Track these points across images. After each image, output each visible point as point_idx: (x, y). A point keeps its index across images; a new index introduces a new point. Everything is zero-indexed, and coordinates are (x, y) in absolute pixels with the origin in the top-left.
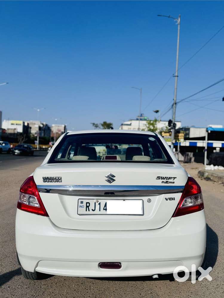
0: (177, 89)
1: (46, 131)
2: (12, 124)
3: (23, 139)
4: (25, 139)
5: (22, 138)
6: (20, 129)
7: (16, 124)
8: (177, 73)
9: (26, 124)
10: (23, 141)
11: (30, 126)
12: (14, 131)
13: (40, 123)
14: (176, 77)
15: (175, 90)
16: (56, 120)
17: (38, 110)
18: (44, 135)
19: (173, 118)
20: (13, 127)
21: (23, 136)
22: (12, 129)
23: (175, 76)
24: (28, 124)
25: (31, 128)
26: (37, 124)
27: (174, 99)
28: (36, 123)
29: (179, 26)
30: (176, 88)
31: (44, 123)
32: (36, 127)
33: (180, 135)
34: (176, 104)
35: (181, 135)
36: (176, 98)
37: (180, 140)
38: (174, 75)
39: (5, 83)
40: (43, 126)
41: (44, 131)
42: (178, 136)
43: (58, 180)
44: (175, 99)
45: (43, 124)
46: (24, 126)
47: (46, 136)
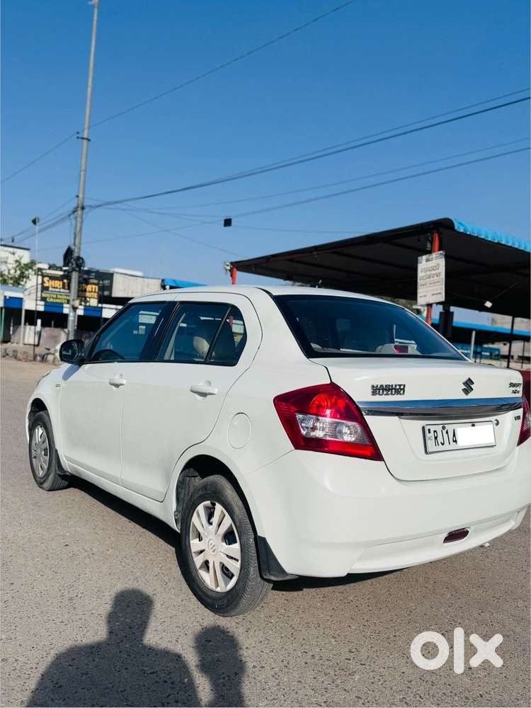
0: (85, 171)
8: (86, 131)
14: (85, 141)
15: (82, 173)
19: (75, 244)
23: (83, 138)
27: (77, 196)
29: (96, 10)
30: (83, 168)
33: (89, 288)
34: (83, 208)
35: (92, 290)
36: (84, 194)
37: (89, 302)
38: (80, 136)
42: (85, 291)
43: (399, 390)
44: (81, 196)
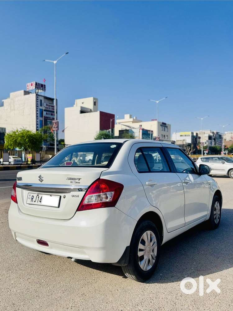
1: (217, 140)
2: (181, 136)
3: (190, 150)
4: (193, 150)
5: (190, 148)
6: (189, 140)
7: (185, 136)
9: (195, 134)
10: (191, 152)
11: (199, 135)
12: (183, 142)
13: (209, 132)
16: (224, 126)
17: (202, 119)
18: (215, 144)
20: (182, 138)
21: (190, 147)
22: (181, 140)
24: (197, 134)
25: (200, 138)
26: (207, 134)
28: (206, 132)
31: (215, 132)
32: (206, 137)
39: (165, 98)
40: (213, 135)
41: (214, 139)
45: (213, 133)
46: (193, 136)
47: (217, 145)
